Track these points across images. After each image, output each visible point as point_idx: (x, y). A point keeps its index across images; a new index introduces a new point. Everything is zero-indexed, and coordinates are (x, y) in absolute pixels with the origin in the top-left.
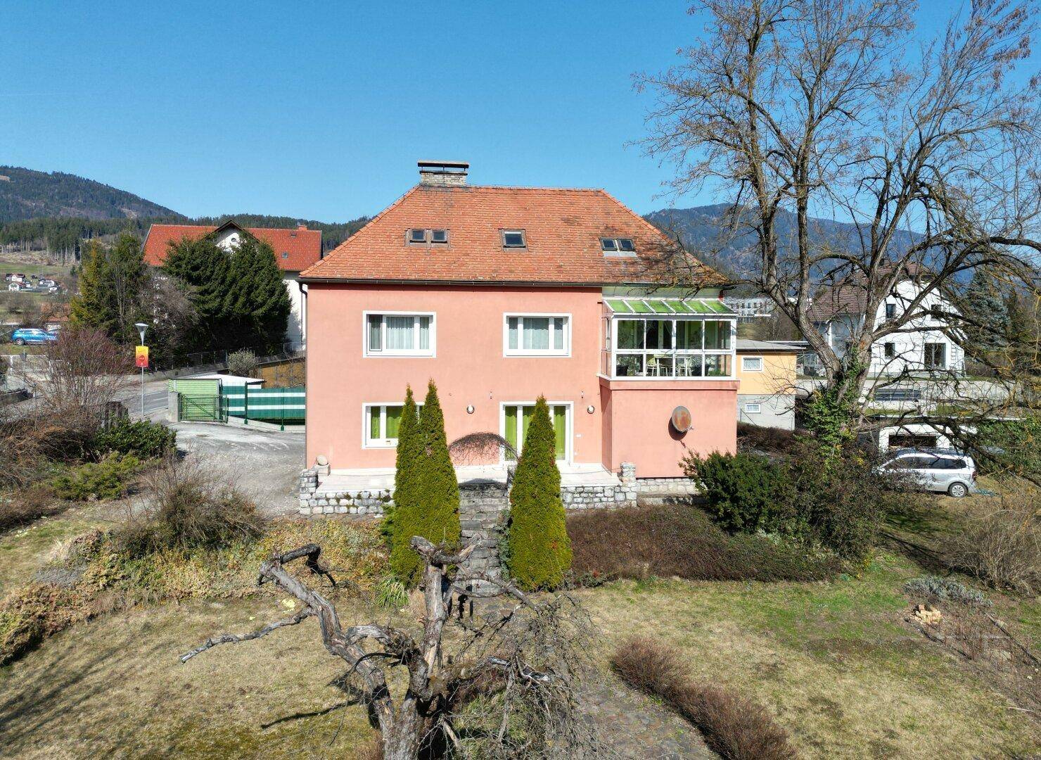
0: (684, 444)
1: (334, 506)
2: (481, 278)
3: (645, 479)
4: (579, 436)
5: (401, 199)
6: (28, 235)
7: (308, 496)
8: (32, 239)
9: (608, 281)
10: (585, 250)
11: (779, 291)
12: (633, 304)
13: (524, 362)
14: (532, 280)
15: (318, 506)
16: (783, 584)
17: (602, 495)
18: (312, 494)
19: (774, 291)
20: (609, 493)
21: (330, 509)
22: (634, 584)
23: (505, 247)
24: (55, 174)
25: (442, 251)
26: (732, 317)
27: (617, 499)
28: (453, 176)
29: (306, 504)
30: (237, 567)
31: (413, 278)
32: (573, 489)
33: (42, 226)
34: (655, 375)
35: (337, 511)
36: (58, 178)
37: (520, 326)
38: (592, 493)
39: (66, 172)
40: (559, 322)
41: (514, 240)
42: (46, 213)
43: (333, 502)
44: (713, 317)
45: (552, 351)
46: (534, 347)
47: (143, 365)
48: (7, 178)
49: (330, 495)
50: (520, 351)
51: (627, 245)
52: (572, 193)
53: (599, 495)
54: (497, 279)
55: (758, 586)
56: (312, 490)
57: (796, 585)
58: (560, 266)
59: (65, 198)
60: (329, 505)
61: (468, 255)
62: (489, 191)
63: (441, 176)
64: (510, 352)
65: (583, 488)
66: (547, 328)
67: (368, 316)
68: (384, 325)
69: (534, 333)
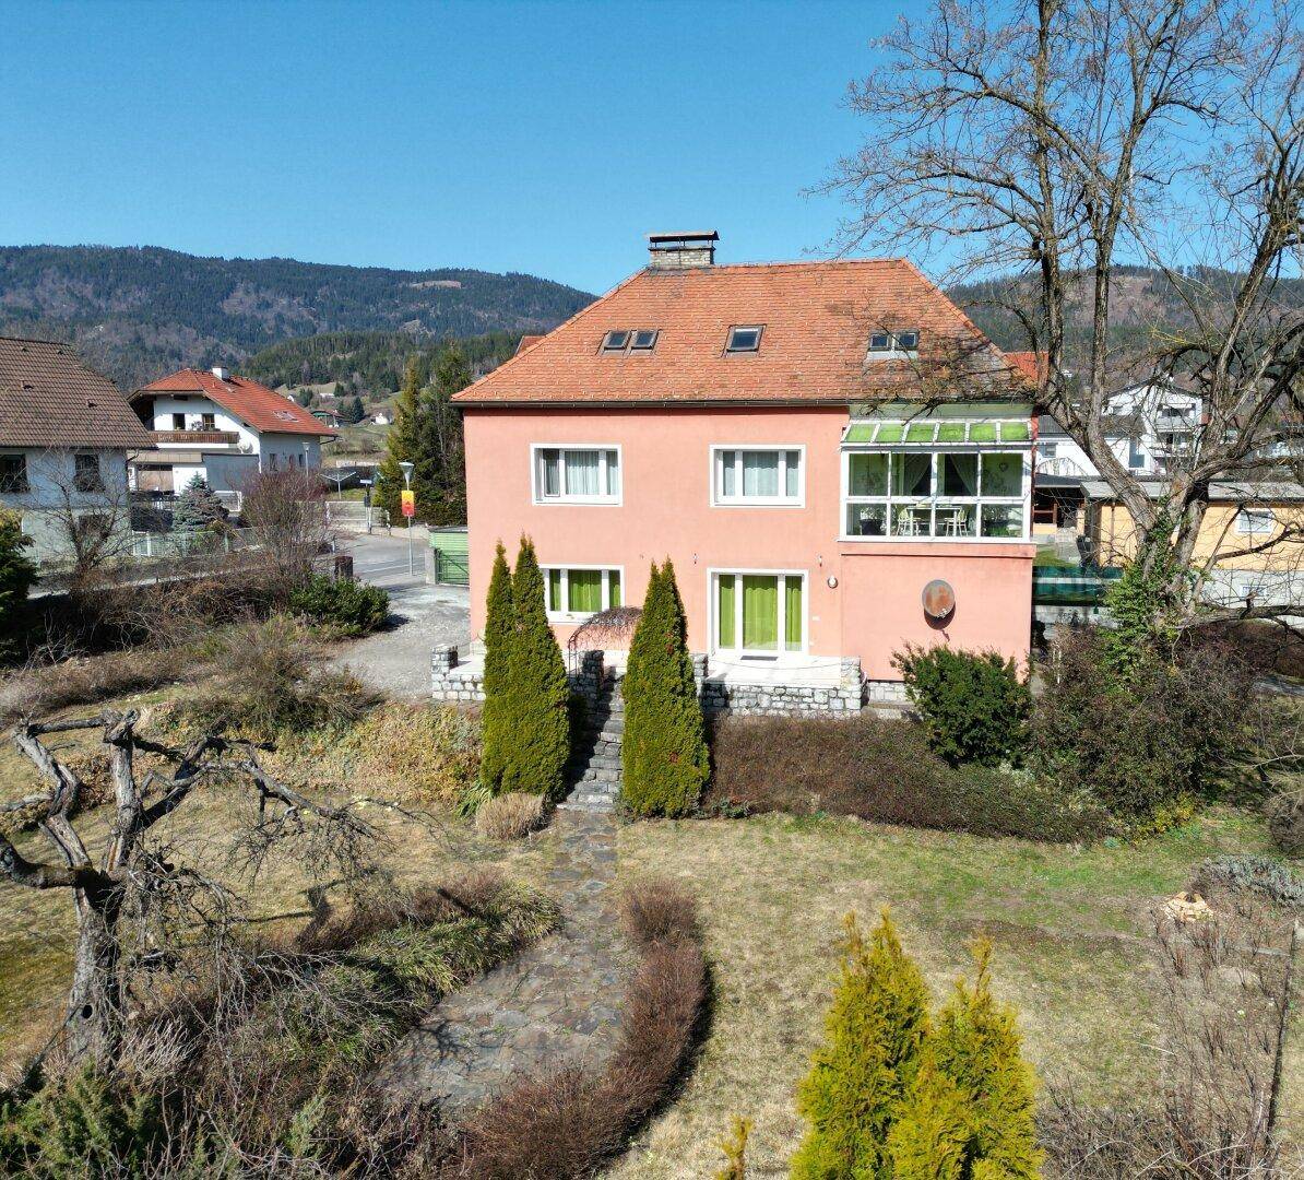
0: (947, 636)
1: (471, 692)
2: (676, 397)
3: (891, 682)
4: (816, 618)
5: (614, 290)
6: (477, 356)
7: (440, 677)
8: (481, 359)
9: (855, 396)
10: (842, 351)
11: (1061, 405)
12: (888, 430)
13: (739, 515)
14: (746, 397)
15: (452, 690)
16: (1008, 844)
17: (811, 700)
18: (445, 675)
19: (1053, 405)
20: (820, 698)
21: (466, 695)
22: (788, 819)
23: (728, 351)
24: (509, 275)
25: (642, 361)
26: (1024, 448)
27: (832, 706)
28: (692, 253)
29: (438, 686)
30: (322, 754)
31: (587, 398)
32: (770, 690)
33: (493, 342)
34: (951, 534)
35: (474, 697)
36: (515, 280)
37: (739, 463)
38: (797, 697)
39: (521, 272)
40: (792, 458)
41: (744, 341)
42: (500, 325)
43: (470, 686)
44: (995, 447)
45: (781, 499)
46: (761, 493)
47: (408, 514)
48: (457, 284)
49: (465, 678)
50: (737, 498)
51: (907, 343)
52: (858, 266)
53: (805, 700)
54: (698, 398)
55: (967, 839)
56: (445, 669)
57: (1026, 844)
58: (795, 377)
59: (520, 304)
60: (464, 690)
61: (673, 364)
62: (739, 271)
63: (676, 255)
64: (723, 500)
65: (785, 688)
66: (776, 466)
67: (538, 451)
68: (562, 462)
69: (760, 473)
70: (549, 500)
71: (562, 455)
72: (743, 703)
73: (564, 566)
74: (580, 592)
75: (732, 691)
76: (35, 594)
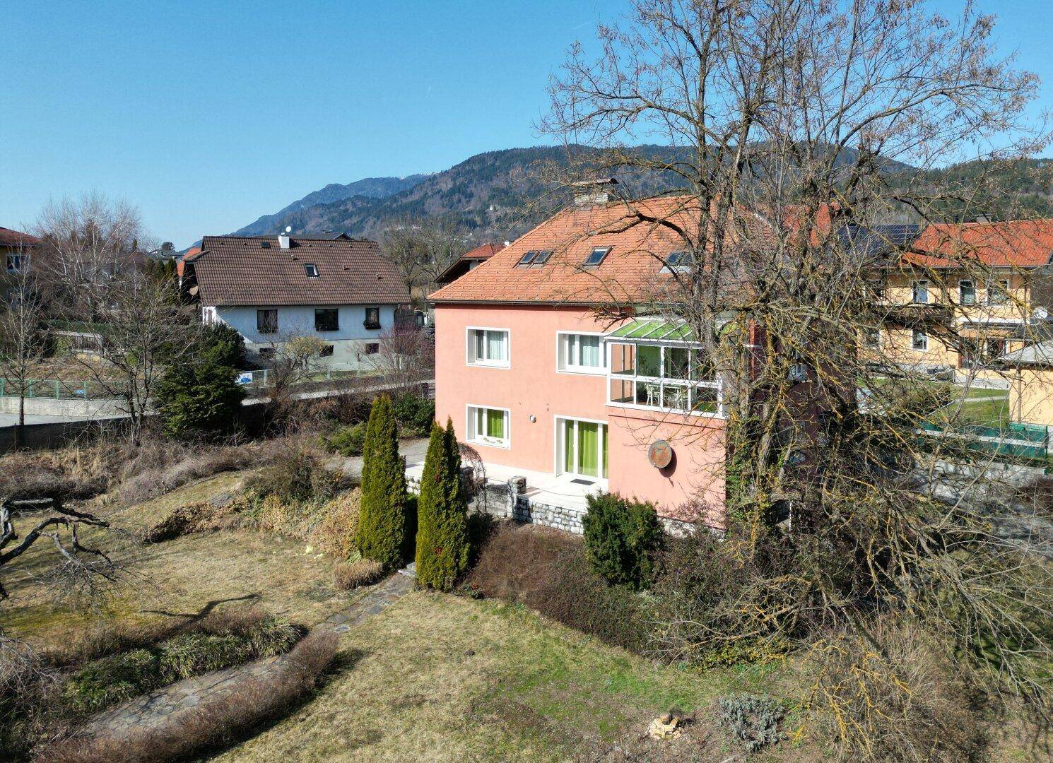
0: (672, 483)
13: (573, 379)
14: (573, 299)
23: (584, 265)
25: (534, 272)
28: (597, 194)
32: (553, 509)
37: (578, 344)
41: (596, 258)
45: (601, 370)
50: (577, 368)
54: (548, 300)
63: (589, 195)
64: (569, 368)
65: (561, 508)
66: (598, 346)
67: (471, 332)
68: (485, 338)
69: (592, 351)
70: (478, 362)
71: (485, 334)
72: (538, 515)
73: (485, 407)
74: (495, 423)
75: (533, 506)
76: (246, 402)
